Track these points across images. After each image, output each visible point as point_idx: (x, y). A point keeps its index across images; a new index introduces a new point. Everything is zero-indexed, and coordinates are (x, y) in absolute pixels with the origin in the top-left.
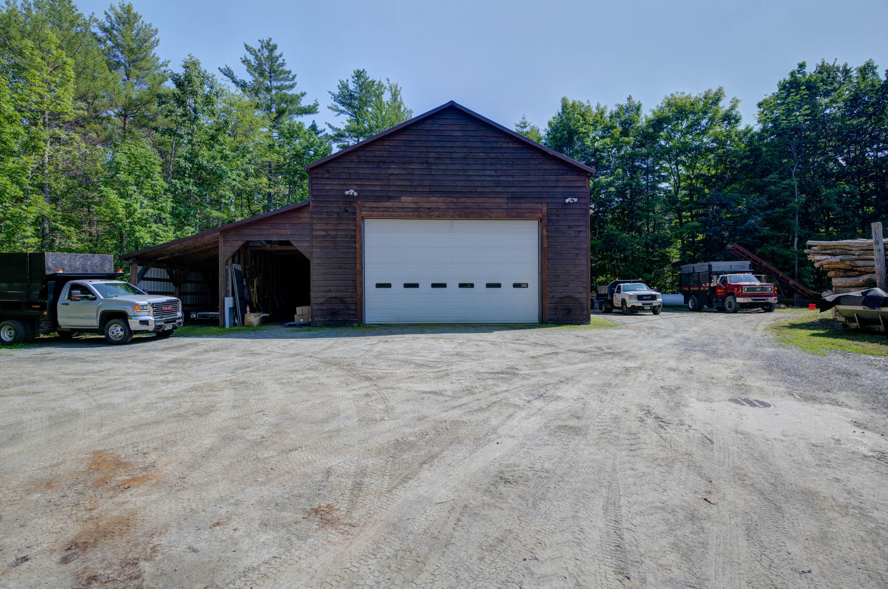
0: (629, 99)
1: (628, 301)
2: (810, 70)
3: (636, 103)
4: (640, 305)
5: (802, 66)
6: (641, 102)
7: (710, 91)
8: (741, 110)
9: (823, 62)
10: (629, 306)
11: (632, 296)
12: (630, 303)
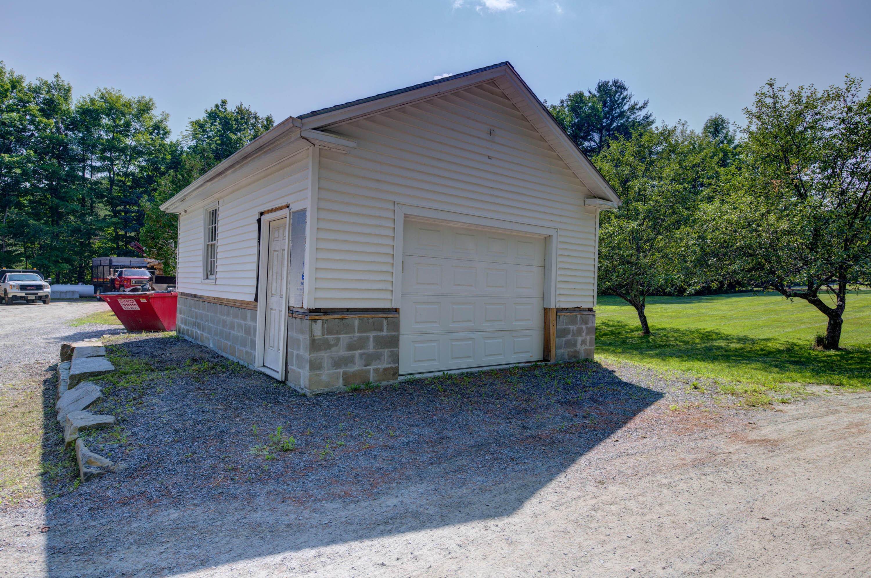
0: (57, 76)
1: (9, 290)
2: (231, 107)
3: (66, 83)
4: (24, 295)
5: (224, 103)
6: (71, 85)
7: (143, 97)
8: (169, 124)
9: (241, 106)
10: (10, 296)
11: (14, 286)
12: (13, 292)
